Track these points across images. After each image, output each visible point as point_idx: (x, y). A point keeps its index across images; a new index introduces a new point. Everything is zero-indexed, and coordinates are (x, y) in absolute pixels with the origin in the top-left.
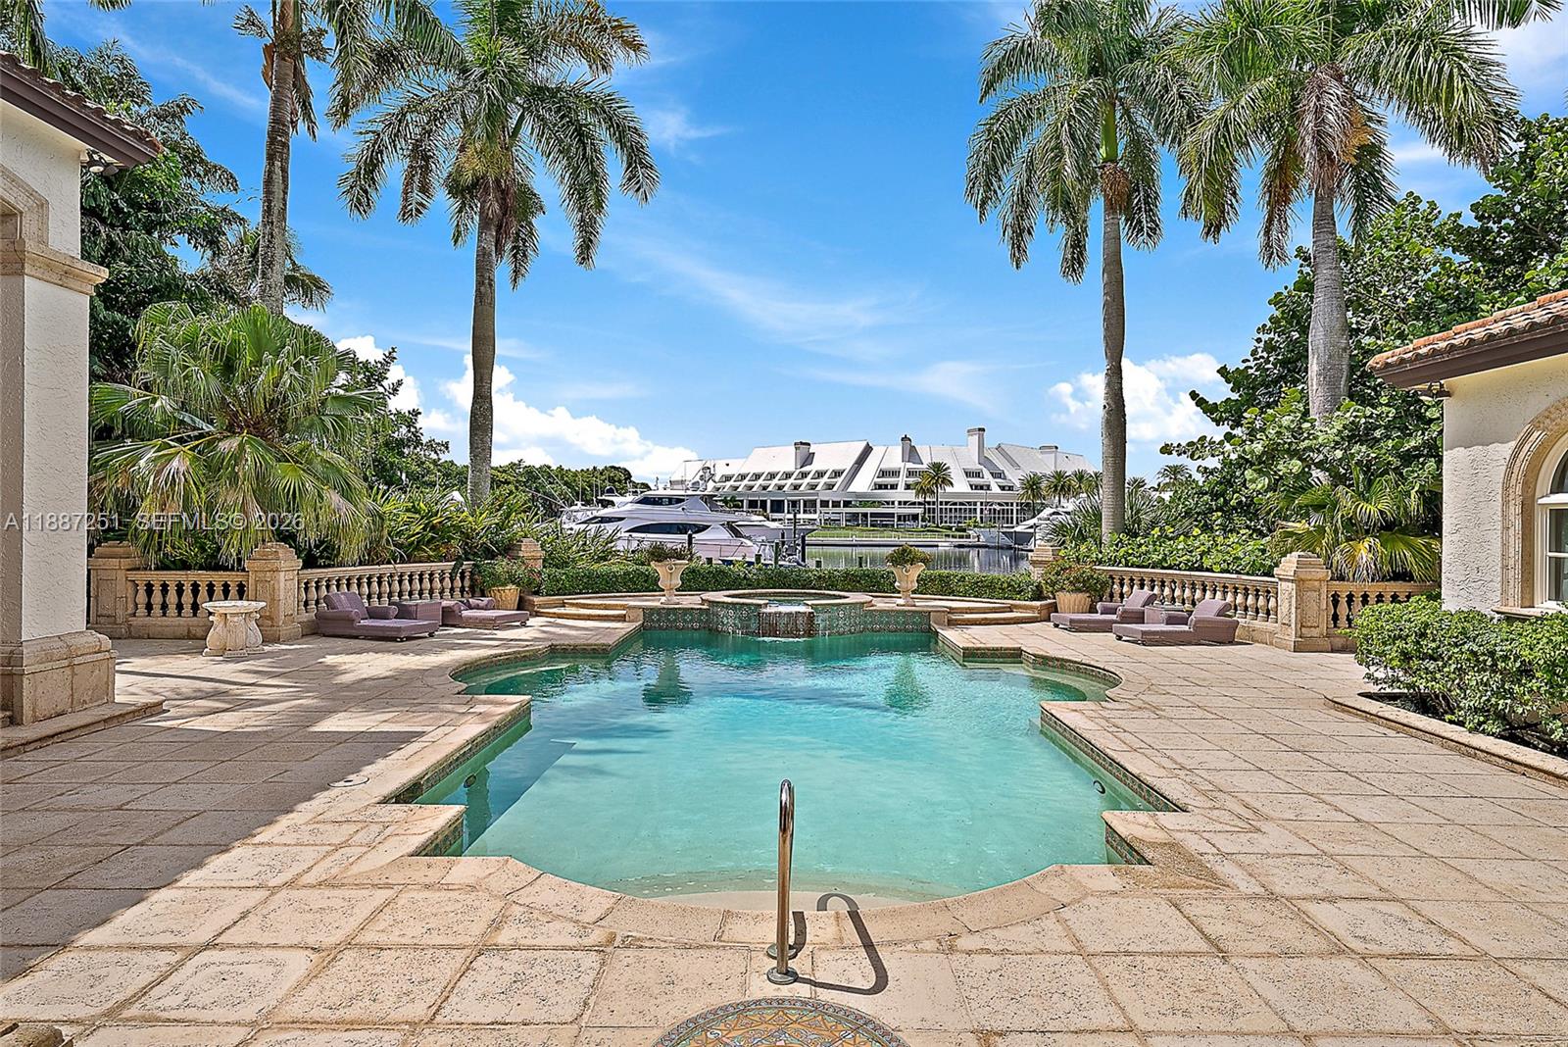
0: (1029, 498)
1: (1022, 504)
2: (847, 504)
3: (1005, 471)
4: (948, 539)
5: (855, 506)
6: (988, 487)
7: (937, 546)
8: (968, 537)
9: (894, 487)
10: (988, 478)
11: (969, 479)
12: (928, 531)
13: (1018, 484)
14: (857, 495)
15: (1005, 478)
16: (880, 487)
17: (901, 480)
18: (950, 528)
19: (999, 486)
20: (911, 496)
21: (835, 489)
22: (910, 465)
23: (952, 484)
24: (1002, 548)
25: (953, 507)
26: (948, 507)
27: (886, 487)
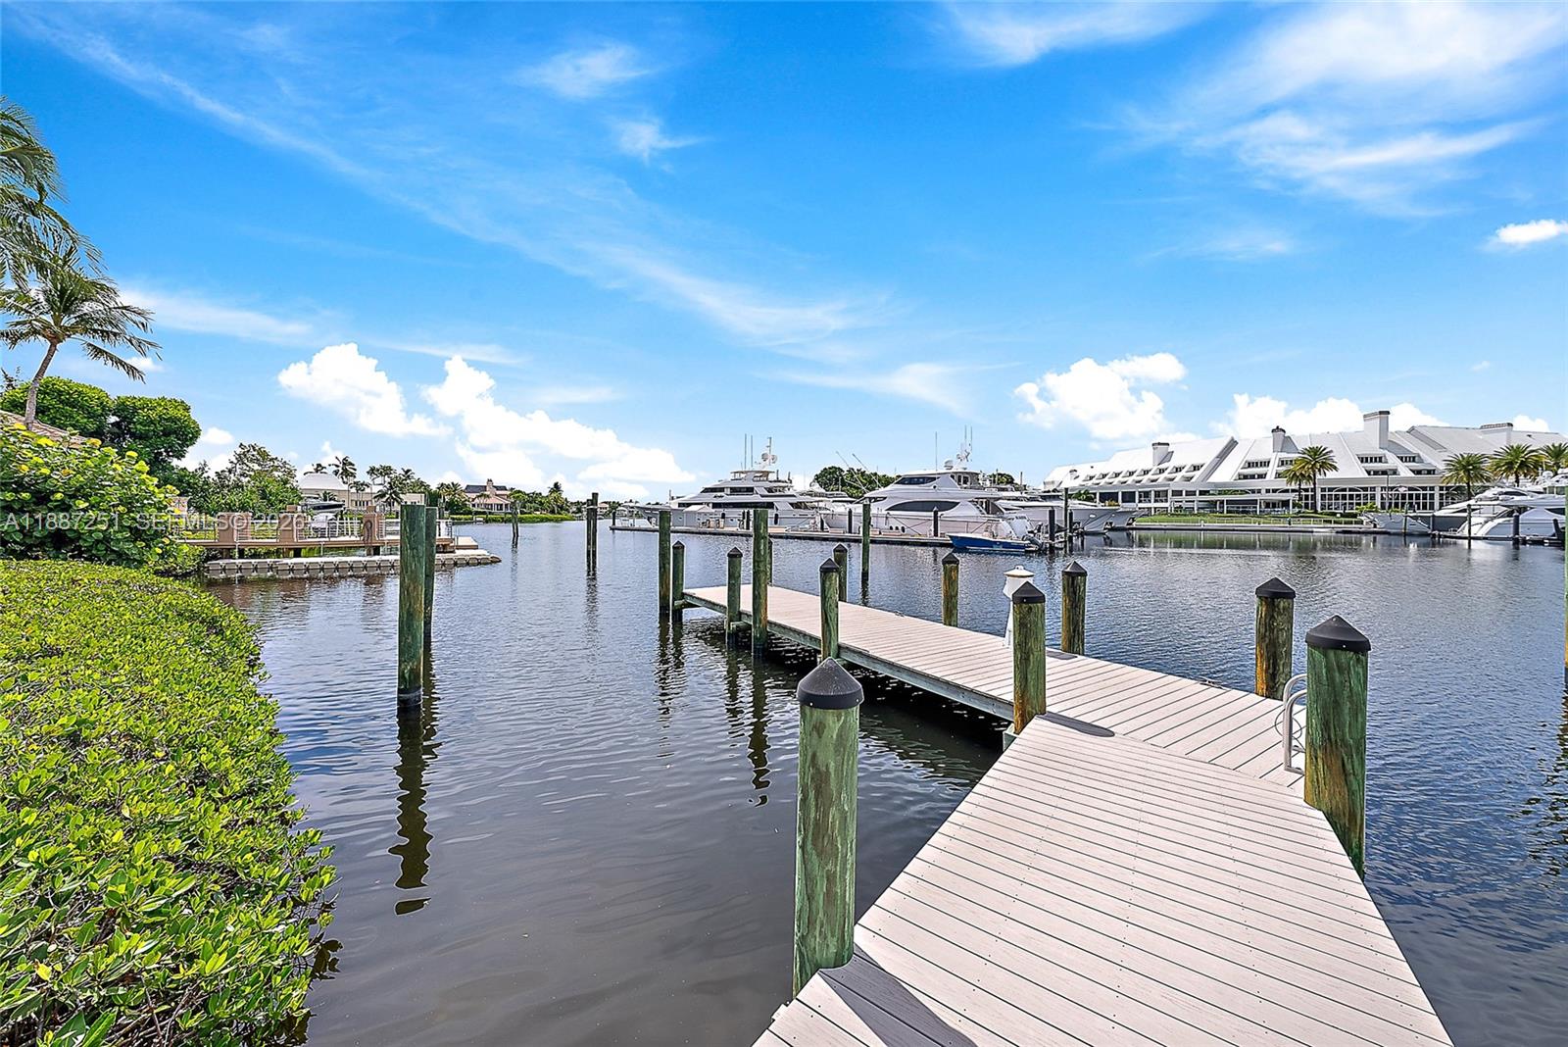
0: (1462, 479)
1: (1448, 488)
2: (1202, 493)
3: (1421, 454)
4: (1329, 525)
5: (1213, 494)
6: (1395, 472)
7: (1312, 532)
8: (1362, 522)
9: (1262, 476)
10: (1393, 461)
11: (1366, 465)
12: (1301, 517)
13: (1441, 466)
14: (1216, 485)
15: (1421, 461)
16: (1246, 477)
17: (1271, 471)
18: (1334, 514)
19: (1413, 471)
20: (1282, 484)
21: (1193, 480)
22: (1284, 455)
23: (1335, 468)
24: (1411, 535)
25: (1341, 493)
26: (1333, 493)
27: (1253, 477)
